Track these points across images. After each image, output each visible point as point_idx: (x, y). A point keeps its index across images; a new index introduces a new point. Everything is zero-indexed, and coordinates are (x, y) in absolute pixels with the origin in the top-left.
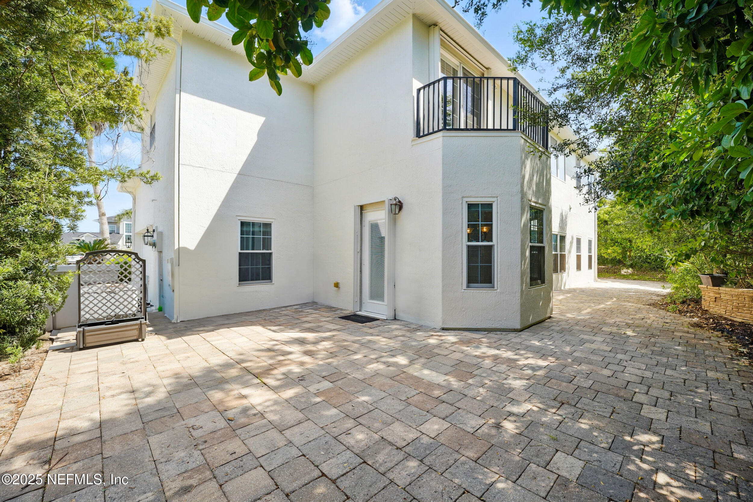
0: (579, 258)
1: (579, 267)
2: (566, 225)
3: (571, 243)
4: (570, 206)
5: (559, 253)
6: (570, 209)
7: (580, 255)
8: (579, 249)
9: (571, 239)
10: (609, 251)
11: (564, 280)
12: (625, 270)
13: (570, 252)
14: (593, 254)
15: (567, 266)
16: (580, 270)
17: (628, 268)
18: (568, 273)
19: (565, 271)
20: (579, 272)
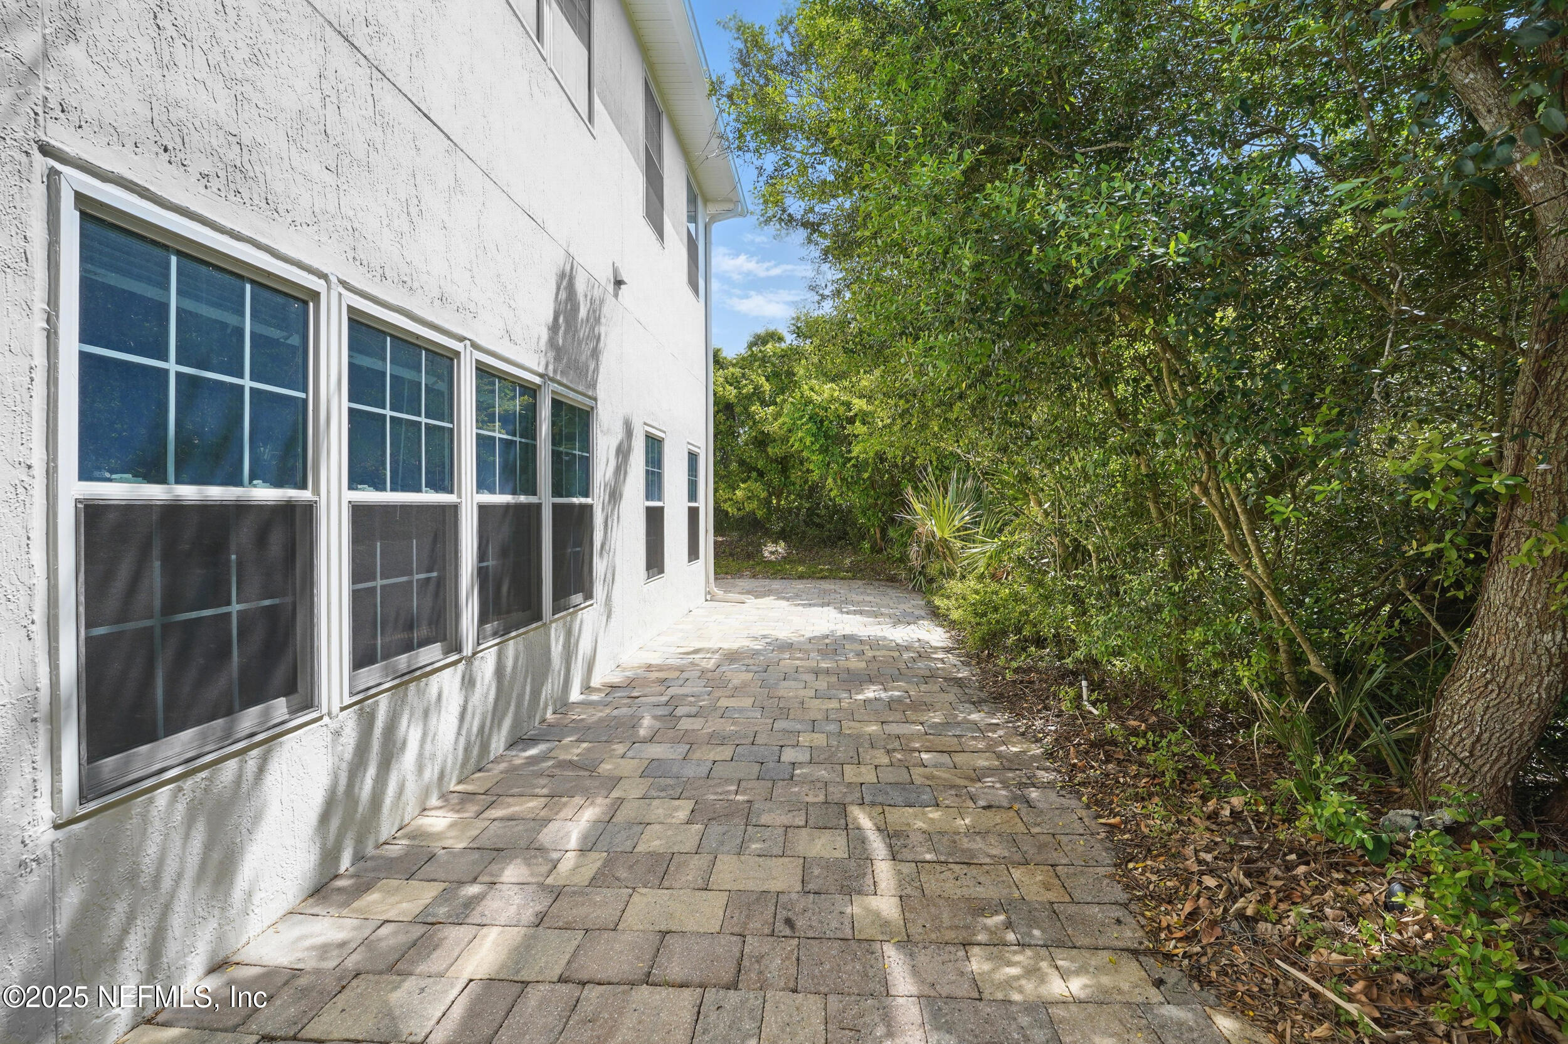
0: (655, 519)
1: (655, 562)
2: (595, 353)
3: (623, 453)
4: (616, 271)
5: (545, 498)
6: (619, 283)
7: (661, 510)
8: (654, 483)
9: (618, 435)
10: (739, 493)
11: (584, 647)
12: (771, 547)
13: (615, 495)
14: (701, 504)
15: (599, 566)
16: (661, 571)
17: (775, 542)
18: (608, 598)
19: (589, 596)
20: (658, 583)
